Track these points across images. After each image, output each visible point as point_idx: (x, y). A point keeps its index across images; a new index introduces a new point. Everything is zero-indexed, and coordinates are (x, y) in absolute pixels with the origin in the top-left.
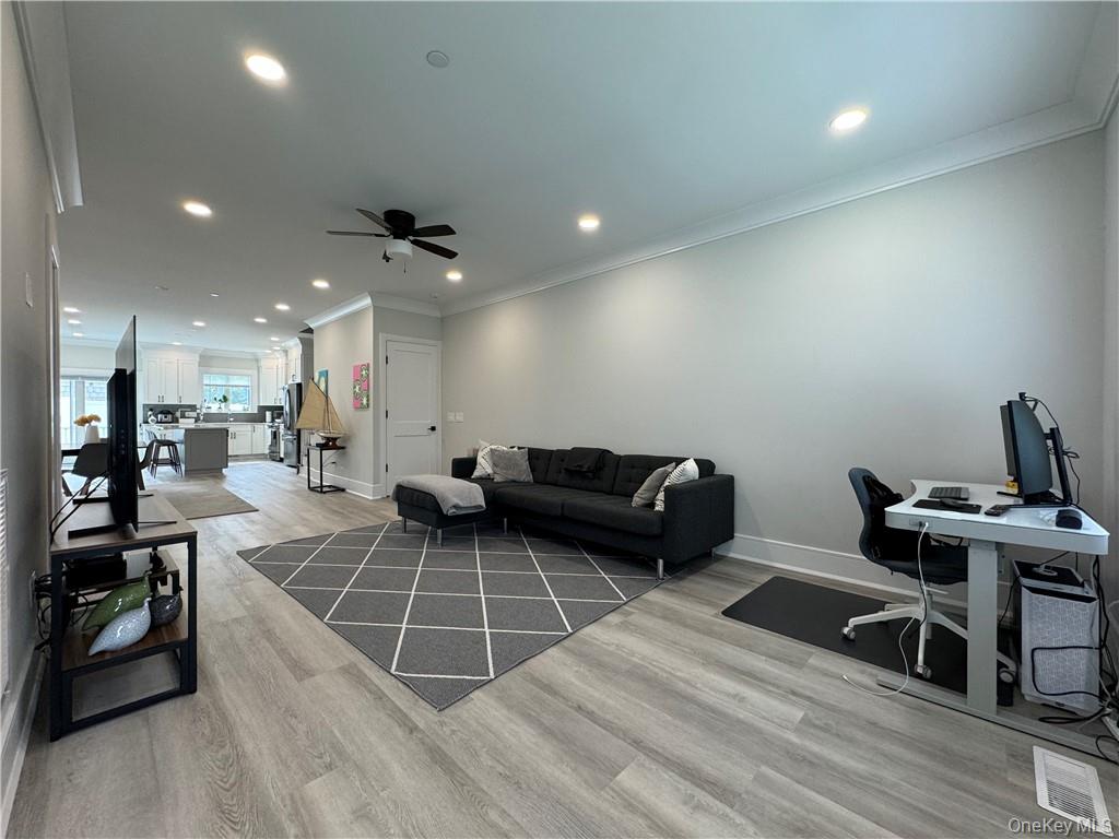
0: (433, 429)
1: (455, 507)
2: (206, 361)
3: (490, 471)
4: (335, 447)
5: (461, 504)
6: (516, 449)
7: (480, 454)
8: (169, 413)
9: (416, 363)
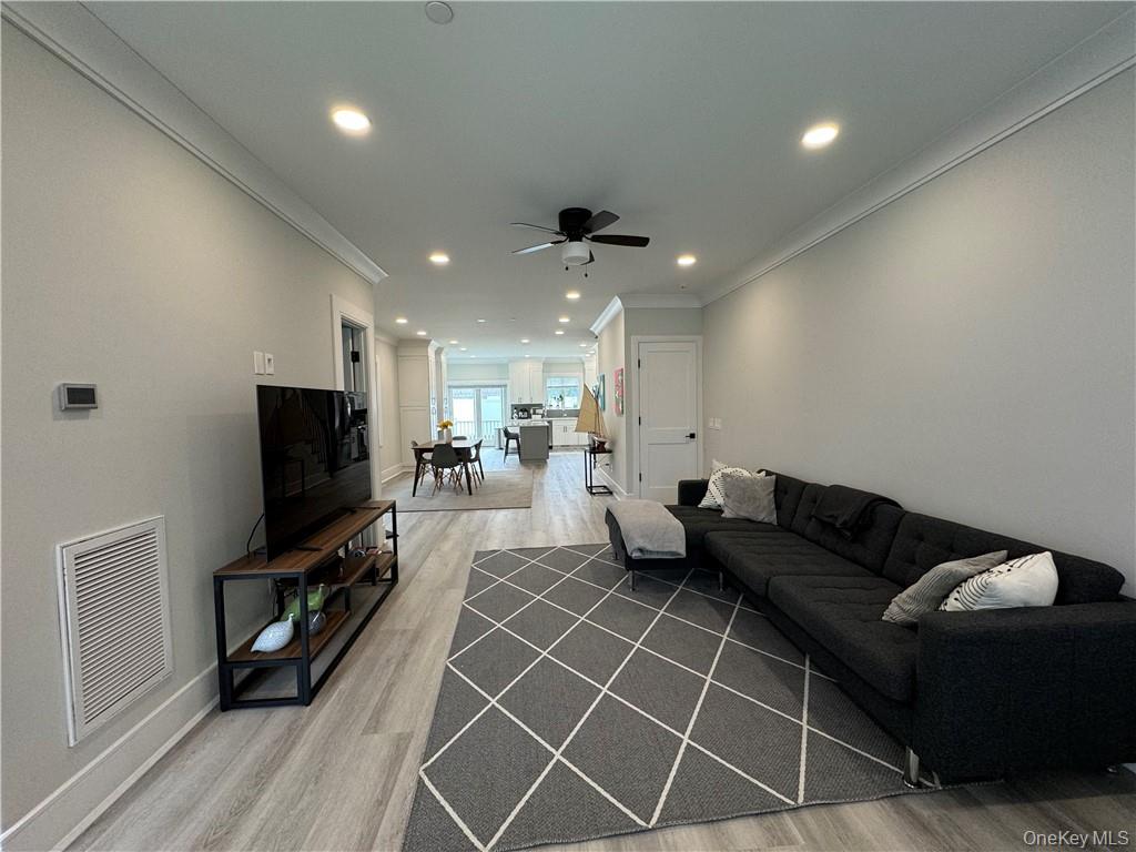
0: (692, 436)
1: (641, 550)
2: (548, 366)
3: (720, 501)
4: (604, 451)
5: (649, 547)
6: (763, 473)
7: (713, 478)
8: (526, 410)
9: (672, 361)
